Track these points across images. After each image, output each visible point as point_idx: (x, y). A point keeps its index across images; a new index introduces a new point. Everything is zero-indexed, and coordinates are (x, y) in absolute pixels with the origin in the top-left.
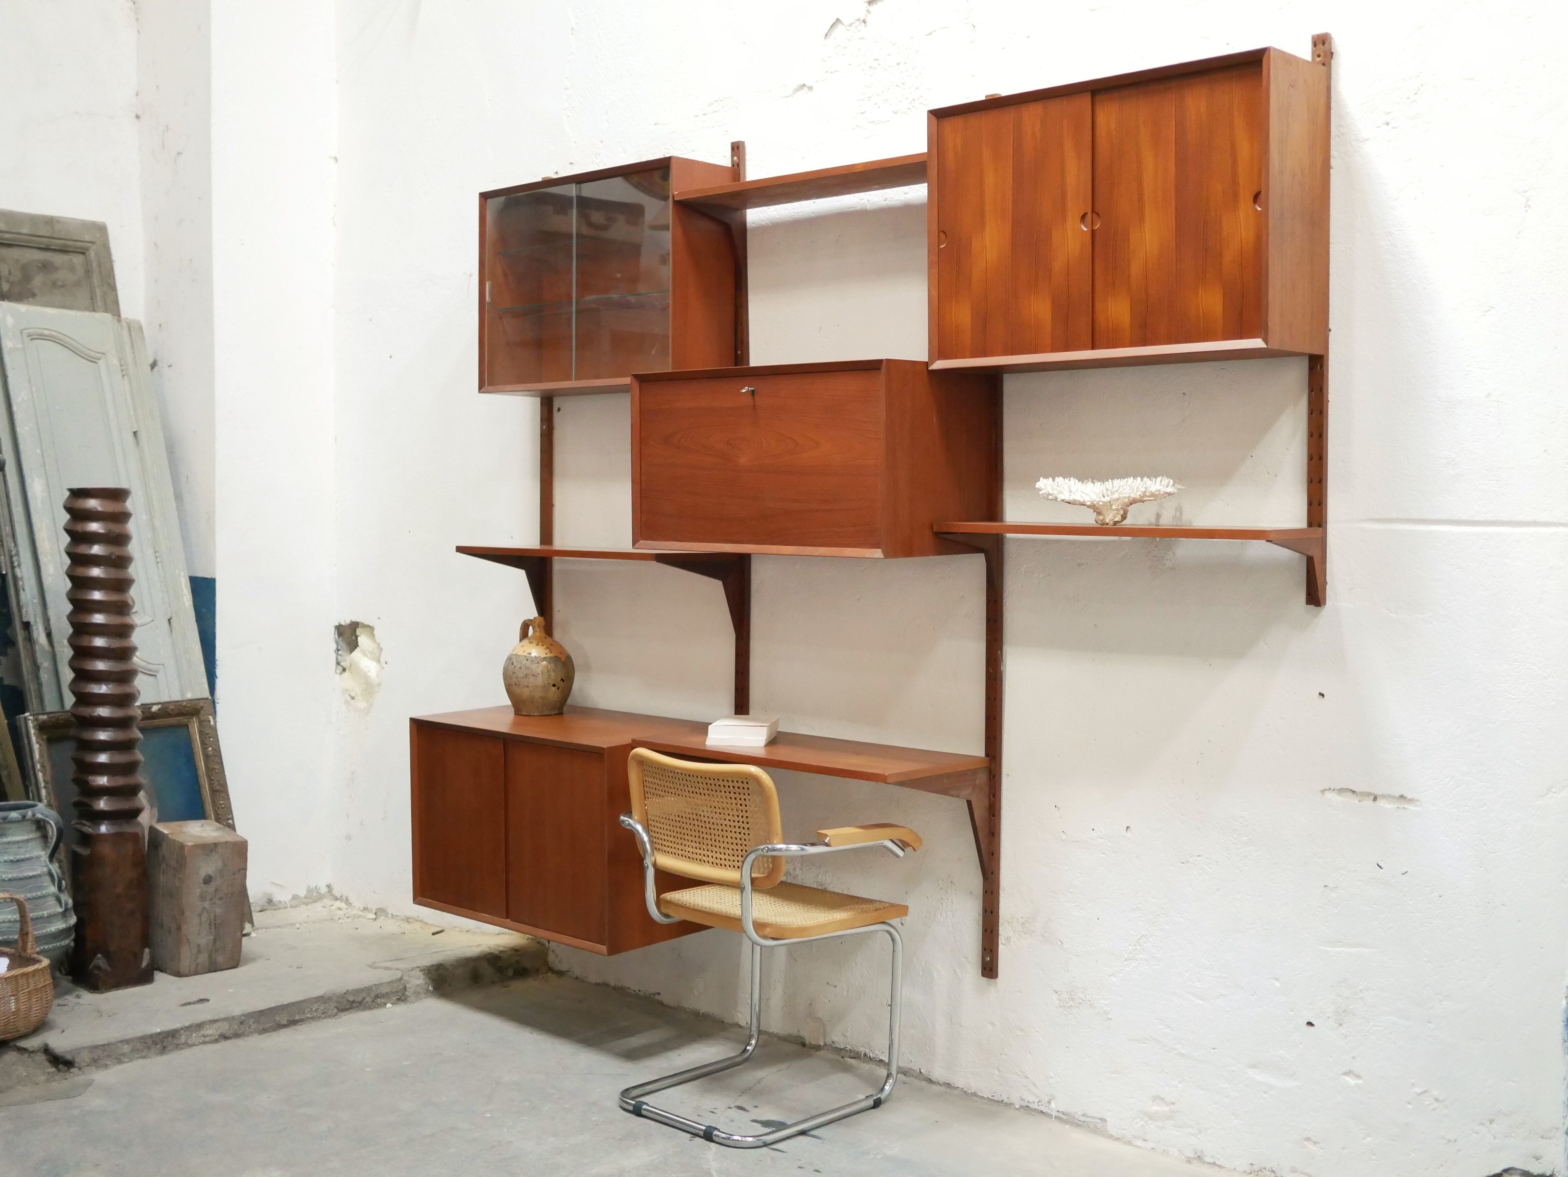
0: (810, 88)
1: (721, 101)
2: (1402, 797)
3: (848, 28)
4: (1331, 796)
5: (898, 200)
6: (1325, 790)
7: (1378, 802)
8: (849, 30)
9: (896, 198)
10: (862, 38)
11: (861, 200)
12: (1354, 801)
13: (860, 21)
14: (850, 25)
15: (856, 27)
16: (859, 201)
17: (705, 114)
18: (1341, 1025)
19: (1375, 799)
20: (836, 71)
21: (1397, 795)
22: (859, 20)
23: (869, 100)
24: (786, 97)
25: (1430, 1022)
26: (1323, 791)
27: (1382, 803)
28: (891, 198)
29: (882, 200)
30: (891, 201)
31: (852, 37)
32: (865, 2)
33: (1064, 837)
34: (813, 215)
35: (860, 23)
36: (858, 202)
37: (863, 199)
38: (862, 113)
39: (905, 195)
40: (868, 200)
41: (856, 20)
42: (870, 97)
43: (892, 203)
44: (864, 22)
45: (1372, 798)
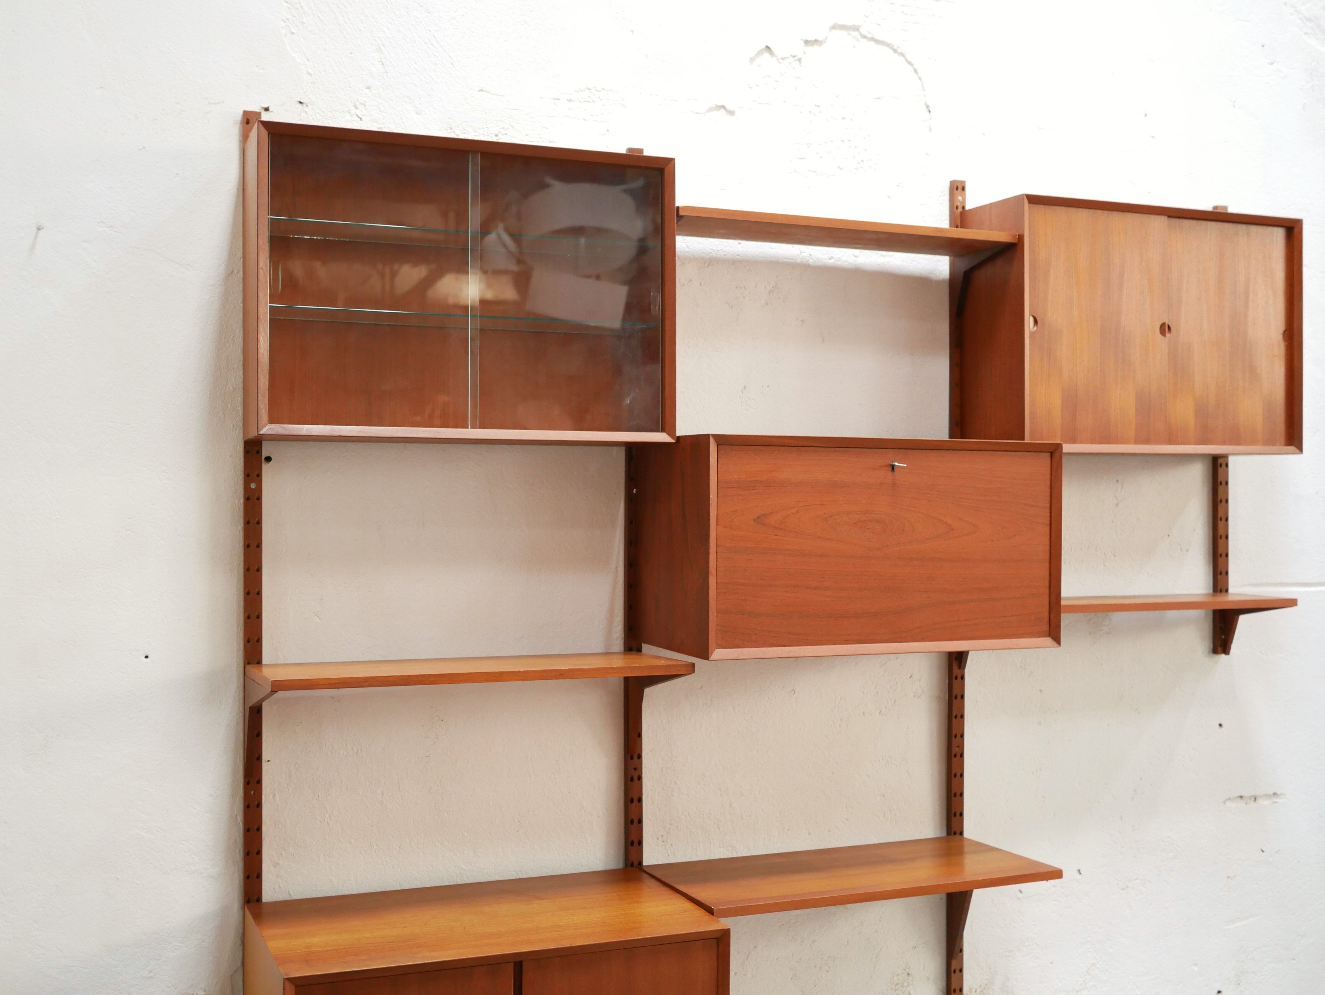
0: (732, 113)
1: (597, 91)
2: (1275, 794)
3: (780, 61)
4: (1228, 804)
5: (846, 261)
6: (1226, 800)
7: (1257, 801)
8: (780, 63)
9: (844, 259)
10: (798, 78)
11: (801, 252)
12: (1241, 804)
13: (796, 58)
14: (783, 59)
15: (790, 64)
16: (800, 253)
17: (570, 100)
18: (1239, 984)
19: (1255, 799)
20: (767, 103)
21: (1272, 793)
22: (794, 57)
23: (809, 147)
24: (697, 113)
25: (1294, 959)
26: (1224, 802)
27: (1261, 801)
28: (839, 258)
29: (827, 258)
30: (838, 261)
31: (785, 73)
32: (802, 40)
33: (1020, 895)
34: (738, 257)
35: (796, 60)
36: (798, 255)
37: (804, 252)
38: (801, 159)
39: (855, 258)
40: (810, 255)
41: (791, 55)
42: (811, 144)
43: (839, 263)
44: (800, 60)
45: (1253, 799)
